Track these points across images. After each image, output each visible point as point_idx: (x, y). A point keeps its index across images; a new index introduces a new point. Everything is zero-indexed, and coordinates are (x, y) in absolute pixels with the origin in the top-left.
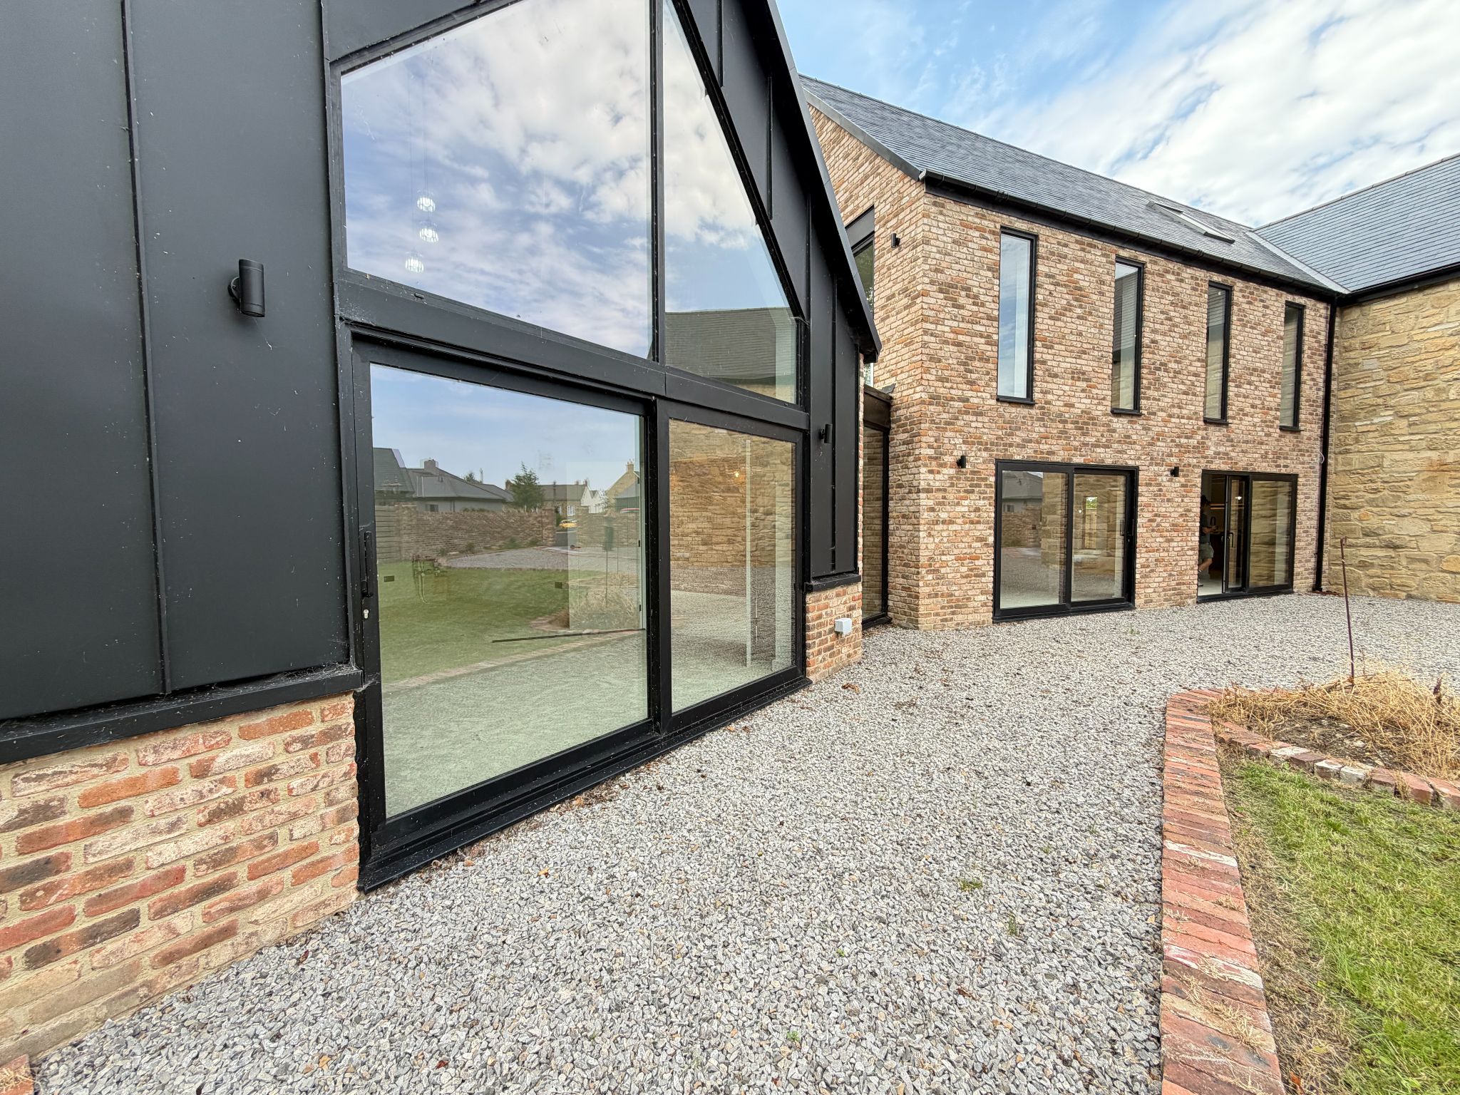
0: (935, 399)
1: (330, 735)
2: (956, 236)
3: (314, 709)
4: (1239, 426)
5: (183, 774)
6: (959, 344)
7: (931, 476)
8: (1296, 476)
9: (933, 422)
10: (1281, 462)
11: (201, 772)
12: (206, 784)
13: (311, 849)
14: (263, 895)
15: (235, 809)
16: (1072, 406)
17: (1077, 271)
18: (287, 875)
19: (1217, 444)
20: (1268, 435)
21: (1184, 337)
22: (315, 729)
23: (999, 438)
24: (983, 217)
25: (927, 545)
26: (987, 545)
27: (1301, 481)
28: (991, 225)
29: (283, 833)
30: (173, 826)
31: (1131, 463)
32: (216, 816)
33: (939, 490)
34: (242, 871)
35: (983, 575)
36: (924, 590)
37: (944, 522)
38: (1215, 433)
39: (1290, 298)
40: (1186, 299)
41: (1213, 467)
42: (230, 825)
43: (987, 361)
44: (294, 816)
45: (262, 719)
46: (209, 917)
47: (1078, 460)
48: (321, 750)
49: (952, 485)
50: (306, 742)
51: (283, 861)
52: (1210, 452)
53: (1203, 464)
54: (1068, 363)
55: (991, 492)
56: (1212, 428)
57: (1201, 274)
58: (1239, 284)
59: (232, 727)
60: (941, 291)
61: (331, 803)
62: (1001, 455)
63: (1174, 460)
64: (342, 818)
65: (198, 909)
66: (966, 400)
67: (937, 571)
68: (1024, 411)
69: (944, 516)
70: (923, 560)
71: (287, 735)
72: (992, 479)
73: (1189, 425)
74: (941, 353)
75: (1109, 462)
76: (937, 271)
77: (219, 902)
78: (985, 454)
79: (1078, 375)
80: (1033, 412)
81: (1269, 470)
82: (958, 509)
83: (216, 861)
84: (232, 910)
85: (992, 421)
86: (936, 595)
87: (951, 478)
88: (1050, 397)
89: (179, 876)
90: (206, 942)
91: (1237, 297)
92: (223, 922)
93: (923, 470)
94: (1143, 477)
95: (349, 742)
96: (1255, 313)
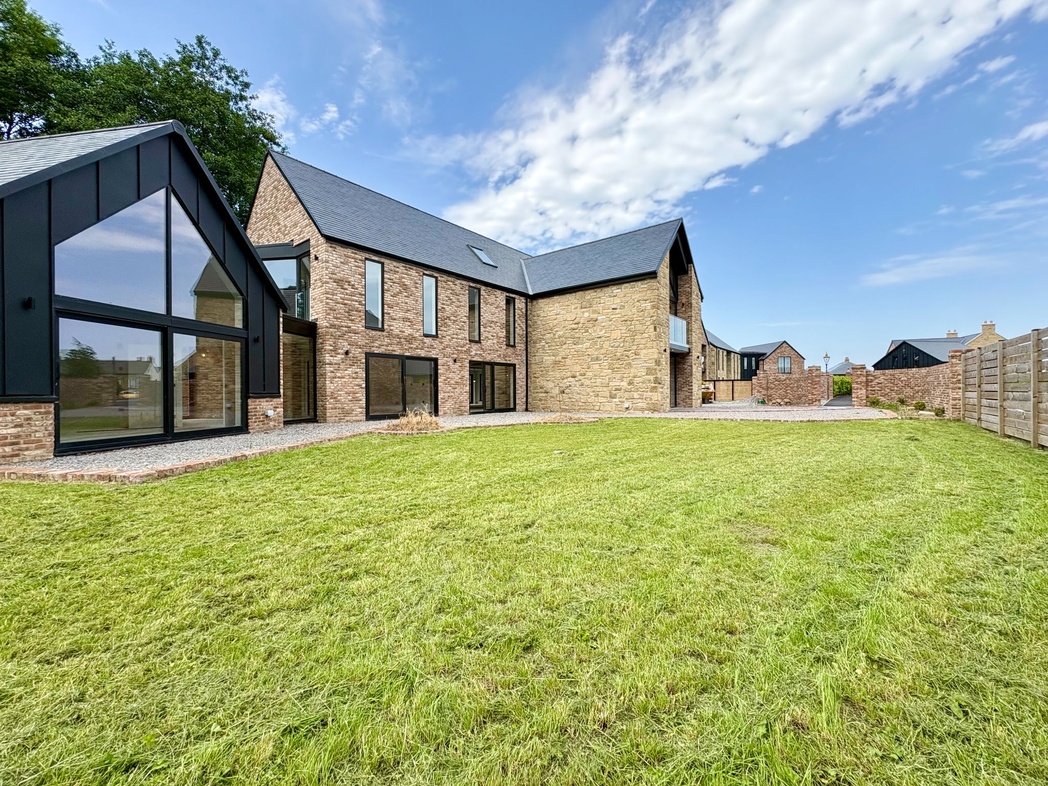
0: (333, 326)
1: (48, 413)
2: (342, 260)
3: (43, 405)
4: (486, 344)
5: (8, 414)
6: (345, 304)
7: (332, 358)
8: (515, 365)
9: (332, 335)
10: (507, 359)
11: (13, 415)
12: (14, 418)
13: (40, 441)
14: (27, 449)
15: (21, 426)
16: (404, 332)
17: (404, 278)
18: (34, 445)
19: (476, 350)
20: (501, 348)
21: (458, 307)
22: (43, 410)
23: (366, 343)
24: (356, 254)
25: (330, 387)
26: (362, 388)
27: (517, 366)
28: (360, 257)
29: (33, 435)
30: (6, 426)
31: (434, 356)
32: (16, 426)
33: (336, 364)
34: (22, 441)
35: (360, 400)
36: (328, 406)
37: (339, 378)
38: (475, 347)
39: (508, 294)
40: (458, 292)
41: (474, 359)
42: (19, 429)
43: (360, 312)
44: (36, 431)
45: (28, 405)
46: (13, 450)
47: (407, 354)
48: (45, 416)
49: (343, 362)
50: (40, 413)
51: (33, 442)
52: (473, 353)
53: (469, 358)
54: (401, 314)
55: (363, 366)
56: (473, 344)
57: (464, 283)
58: (483, 288)
59: (21, 406)
60: (335, 282)
61: (47, 430)
62: (368, 351)
63: (455, 356)
64: (50, 435)
65: (11, 447)
66: (350, 327)
67: (335, 398)
68: (380, 333)
69: (339, 375)
70: (328, 393)
71: (35, 410)
72: (364, 361)
73: (462, 342)
74: (336, 307)
75: (423, 355)
76: (332, 274)
77: (16, 447)
78: (360, 350)
79: (405, 320)
80: (384, 333)
81: (501, 362)
82: (346, 372)
83: (16, 437)
84: (19, 450)
85: (363, 336)
86: (336, 408)
87: (342, 359)
88: (392, 328)
89: (6, 438)
90: (12, 456)
91: (482, 292)
92: (17, 452)
93: (327, 355)
94: (440, 362)
95: (52, 416)
96: (491, 299)
